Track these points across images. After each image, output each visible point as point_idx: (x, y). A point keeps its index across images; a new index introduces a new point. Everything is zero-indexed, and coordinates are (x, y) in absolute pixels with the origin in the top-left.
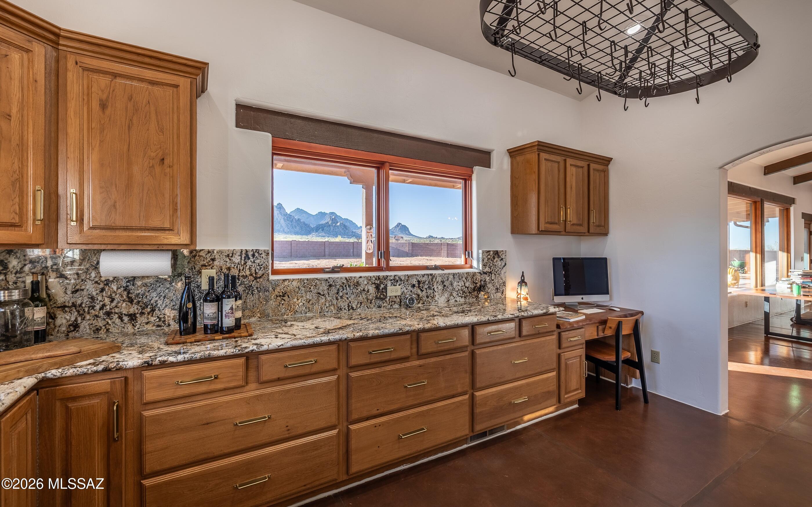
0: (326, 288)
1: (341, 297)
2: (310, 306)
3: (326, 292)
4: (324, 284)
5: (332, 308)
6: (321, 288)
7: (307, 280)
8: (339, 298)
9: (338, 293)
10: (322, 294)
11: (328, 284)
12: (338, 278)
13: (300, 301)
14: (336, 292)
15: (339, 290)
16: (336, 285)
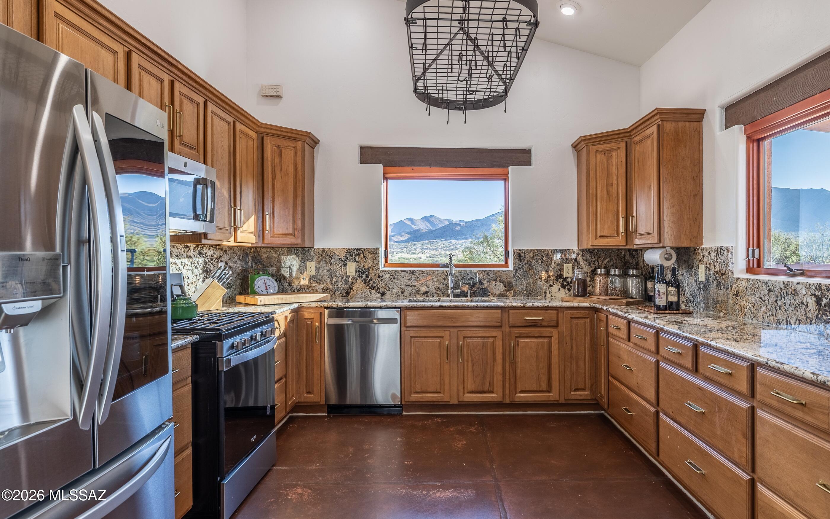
0: (766, 292)
1: (780, 307)
2: (755, 312)
3: (766, 298)
4: (764, 288)
5: (772, 318)
6: (762, 292)
7: (752, 281)
8: (778, 307)
9: (776, 301)
10: (763, 299)
11: (768, 288)
12: (776, 281)
13: (747, 303)
14: (775, 299)
15: (777, 297)
16: (775, 291)
